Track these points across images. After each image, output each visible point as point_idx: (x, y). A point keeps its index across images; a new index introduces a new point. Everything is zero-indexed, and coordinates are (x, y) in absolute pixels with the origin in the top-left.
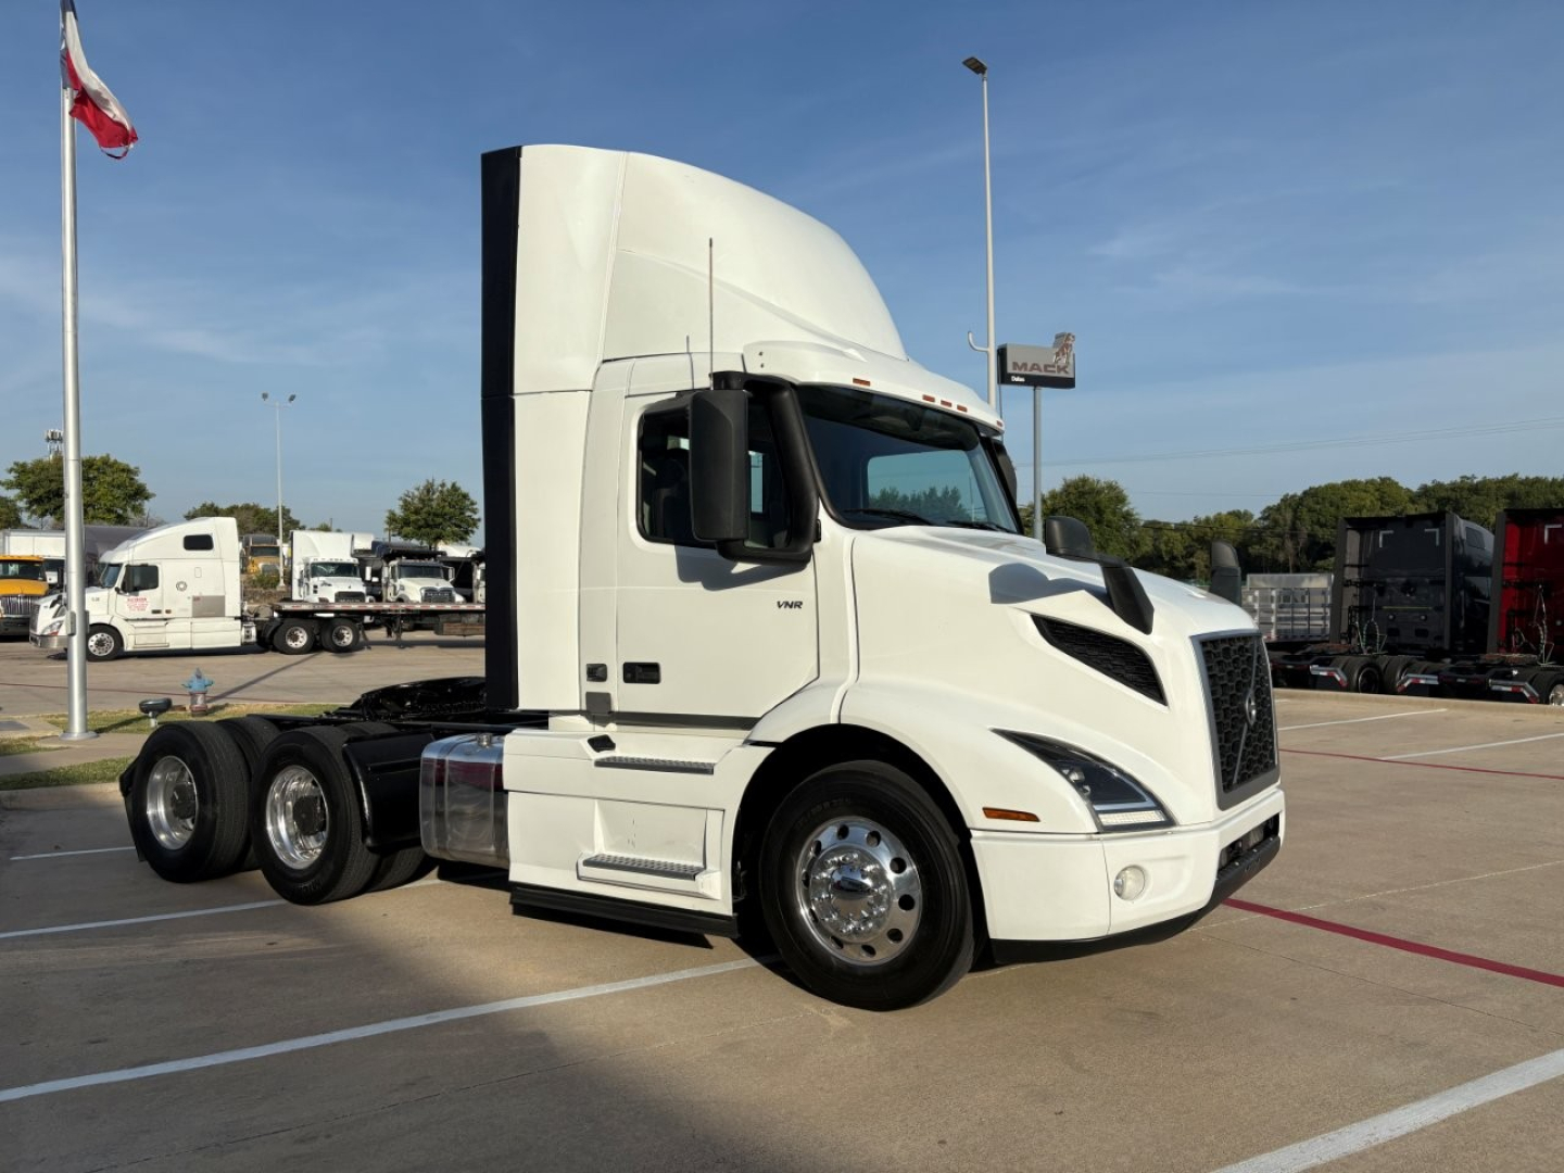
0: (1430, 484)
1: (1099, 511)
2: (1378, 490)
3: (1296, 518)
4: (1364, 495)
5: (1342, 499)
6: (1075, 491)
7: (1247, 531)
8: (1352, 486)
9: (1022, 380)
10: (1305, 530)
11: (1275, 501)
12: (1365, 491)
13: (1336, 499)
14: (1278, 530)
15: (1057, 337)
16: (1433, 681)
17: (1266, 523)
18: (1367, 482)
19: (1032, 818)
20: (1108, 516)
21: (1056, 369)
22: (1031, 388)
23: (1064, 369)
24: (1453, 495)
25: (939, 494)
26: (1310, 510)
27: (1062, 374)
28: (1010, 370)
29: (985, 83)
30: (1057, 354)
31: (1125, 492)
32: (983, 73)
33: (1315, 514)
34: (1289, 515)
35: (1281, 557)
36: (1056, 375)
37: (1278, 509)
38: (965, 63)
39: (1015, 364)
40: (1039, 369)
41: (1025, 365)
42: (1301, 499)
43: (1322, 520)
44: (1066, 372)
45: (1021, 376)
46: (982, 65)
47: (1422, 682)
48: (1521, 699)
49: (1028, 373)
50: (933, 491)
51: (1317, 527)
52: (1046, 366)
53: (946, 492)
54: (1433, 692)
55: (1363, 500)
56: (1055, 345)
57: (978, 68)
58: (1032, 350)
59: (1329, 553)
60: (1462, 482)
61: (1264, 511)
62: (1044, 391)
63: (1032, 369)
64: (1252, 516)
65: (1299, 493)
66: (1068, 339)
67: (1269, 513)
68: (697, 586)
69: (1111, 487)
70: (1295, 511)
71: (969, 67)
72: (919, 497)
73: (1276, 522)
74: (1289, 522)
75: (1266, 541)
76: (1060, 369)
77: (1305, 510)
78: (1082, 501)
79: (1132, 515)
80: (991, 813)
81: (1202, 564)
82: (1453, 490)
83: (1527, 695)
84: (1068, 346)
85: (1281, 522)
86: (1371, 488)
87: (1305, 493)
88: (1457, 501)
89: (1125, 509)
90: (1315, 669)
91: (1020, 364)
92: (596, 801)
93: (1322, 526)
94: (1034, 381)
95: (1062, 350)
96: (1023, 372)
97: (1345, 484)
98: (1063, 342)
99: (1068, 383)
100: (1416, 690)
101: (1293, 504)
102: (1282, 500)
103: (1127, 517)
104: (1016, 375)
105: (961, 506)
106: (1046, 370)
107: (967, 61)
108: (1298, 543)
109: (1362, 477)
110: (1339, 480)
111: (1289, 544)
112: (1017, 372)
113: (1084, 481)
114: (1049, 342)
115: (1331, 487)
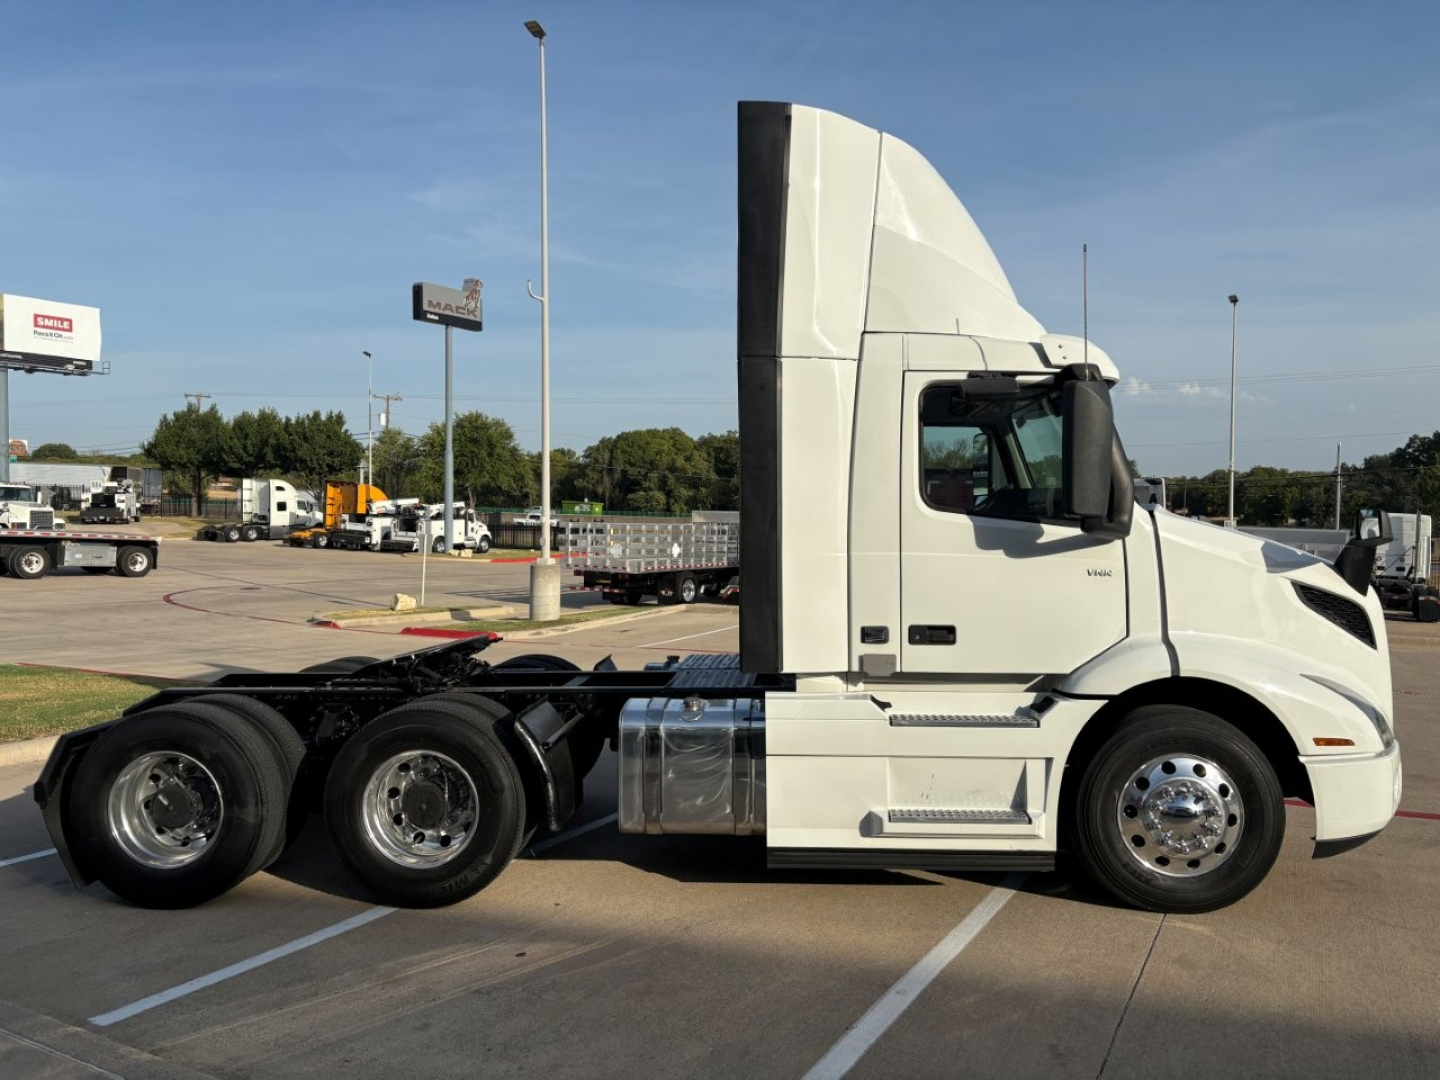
0: (706, 435)
1: (491, 445)
2: (671, 438)
3: (612, 458)
4: (663, 441)
5: (648, 443)
6: (469, 426)
7: (570, 466)
8: (653, 433)
9: (437, 318)
10: (619, 467)
11: (595, 443)
12: (663, 439)
13: (642, 443)
14: (598, 467)
15: (466, 282)
17: (588, 460)
18: (663, 431)
19: (1347, 742)
20: (498, 450)
21: (466, 312)
22: (443, 327)
23: (472, 312)
24: (725, 446)
25: (323, 417)
26: (624, 452)
27: (471, 317)
28: (426, 307)
29: (542, 47)
30: (467, 298)
31: (512, 430)
32: (541, 38)
33: (626, 455)
34: (607, 455)
35: (600, 490)
36: (466, 317)
37: (597, 448)
38: (526, 24)
39: (430, 302)
40: (451, 310)
41: (439, 304)
42: (615, 441)
43: (632, 460)
44: (475, 316)
45: (436, 314)
46: (542, 30)
49: (441, 312)
50: (317, 415)
51: (628, 467)
52: (457, 308)
53: (330, 417)
55: (662, 445)
56: (464, 289)
57: (537, 31)
58: (445, 290)
59: (637, 487)
60: (729, 435)
61: (586, 451)
62: (456, 332)
63: (445, 308)
64: (574, 453)
65: (614, 437)
66: (476, 284)
67: (590, 452)
68: (999, 555)
69: (498, 424)
70: (611, 451)
71: (529, 28)
72: (303, 419)
73: (596, 460)
74: (607, 461)
75: (588, 476)
76: (469, 312)
77: (619, 451)
78: (475, 435)
79: (517, 450)
80: (1318, 741)
81: (535, 493)
82: (725, 441)
84: (476, 291)
85: (601, 460)
86: (667, 437)
87: (619, 437)
88: (728, 450)
89: (512, 445)
91: (435, 303)
92: (887, 759)
93: (632, 465)
94: (447, 321)
95: (471, 294)
96: (437, 310)
97: (649, 431)
98: (472, 287)
99: (476, 326)
101: (610, 446)
102: (601, 442)
103: (514, 451)
104: (431, 313)
105: (347, 431)
106: (457, 312)
107: (530, 23)
108: (613, 479)
109: (660, 428)
110: (643, 428)
111: (606, 479)
112: (432, 310)
113: (478, 416)
114: (459, 286)
115: (638, 433)
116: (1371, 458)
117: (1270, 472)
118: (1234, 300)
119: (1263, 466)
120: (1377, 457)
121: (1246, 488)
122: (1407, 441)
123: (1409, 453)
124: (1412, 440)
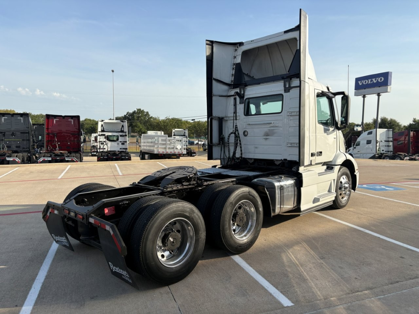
16: (50, 159)
47: (46, 159)
48: (73, 161)
54: (50, 162)
83: (75, 161)
90: (8, 159)
100: (44, 162)
116: (117, 117)
117: (90, 120)
118: (113, 71)
119: (88, 118)
120: (118, 117)
121: (84, 125)
122: (126, 113)
123: (127, 116)
124: (128, 113)
